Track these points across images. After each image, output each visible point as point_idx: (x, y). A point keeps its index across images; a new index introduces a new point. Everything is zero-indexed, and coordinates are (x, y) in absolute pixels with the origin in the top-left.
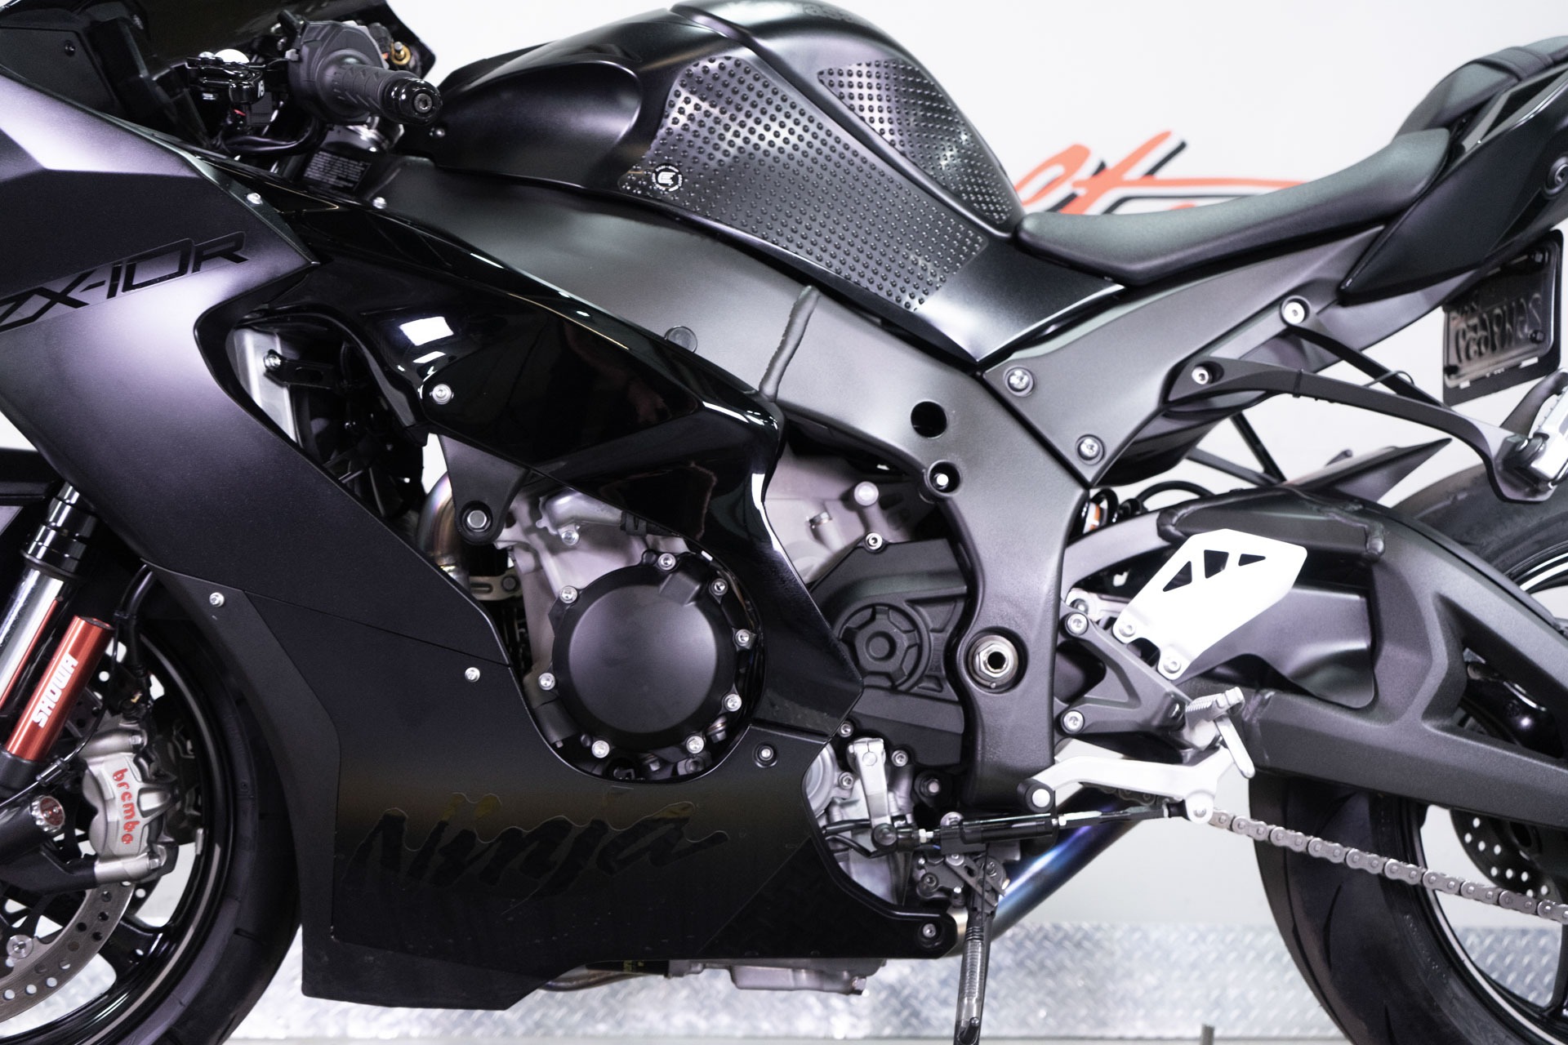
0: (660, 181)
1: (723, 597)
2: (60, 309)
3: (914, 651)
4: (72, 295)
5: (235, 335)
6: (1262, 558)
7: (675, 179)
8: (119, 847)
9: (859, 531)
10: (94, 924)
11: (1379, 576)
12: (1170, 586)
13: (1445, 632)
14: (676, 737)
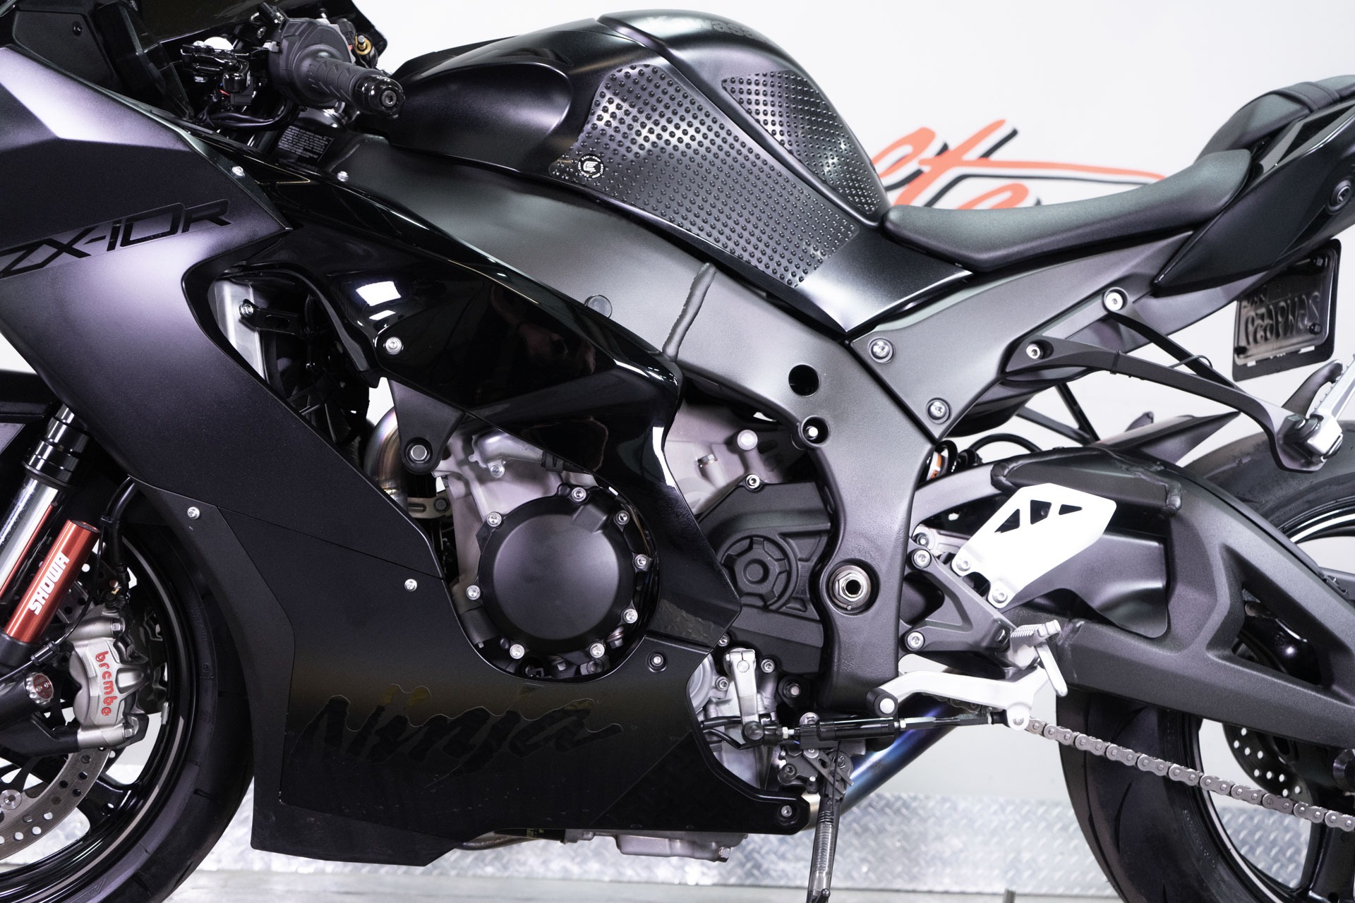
0: (585, 169)
1: (626, 526)
2: (66, 258)
3: (784, 576)
4: (76, 246)
5: (216, 286)
6: (1078, 509)
7: (597, 168)
8: (99, 718)
9: (740, 471)
10: (74, 782)
11: (1175, 527)
12: (1004, 528)
13: (1228, 577)
14: (582, 644)
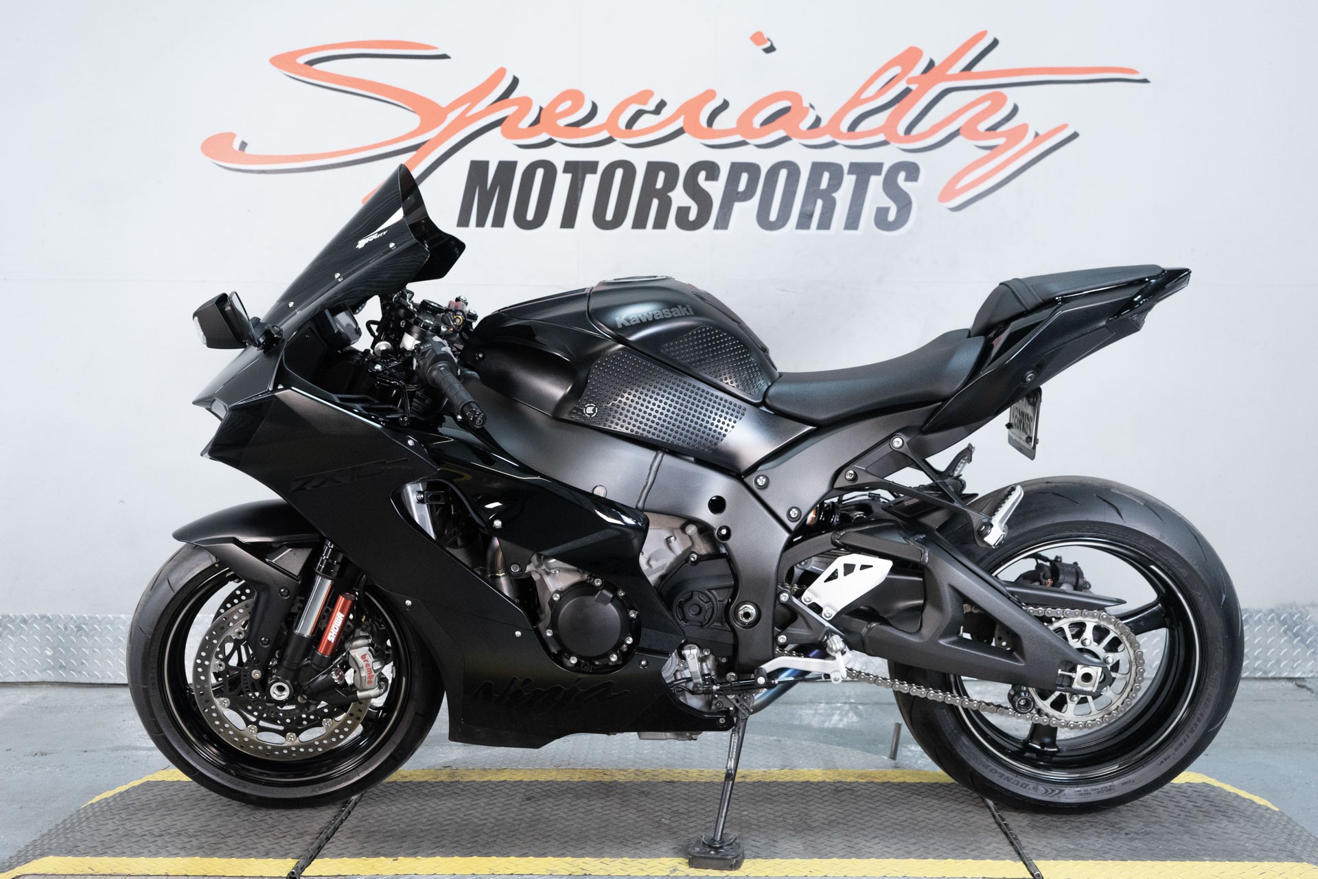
0: (587, 413)
1: (623, 597)
3: (711, 610)
5: (405, 487)
6: (872, 566)
7: (594, 410)
8: (367, 686)
9: (690, 544)
10: (357, 714)
11: (926, 572)
12: (829, 579)
13: (952, 602)
14: (607, 656)
